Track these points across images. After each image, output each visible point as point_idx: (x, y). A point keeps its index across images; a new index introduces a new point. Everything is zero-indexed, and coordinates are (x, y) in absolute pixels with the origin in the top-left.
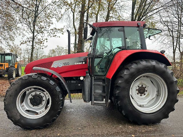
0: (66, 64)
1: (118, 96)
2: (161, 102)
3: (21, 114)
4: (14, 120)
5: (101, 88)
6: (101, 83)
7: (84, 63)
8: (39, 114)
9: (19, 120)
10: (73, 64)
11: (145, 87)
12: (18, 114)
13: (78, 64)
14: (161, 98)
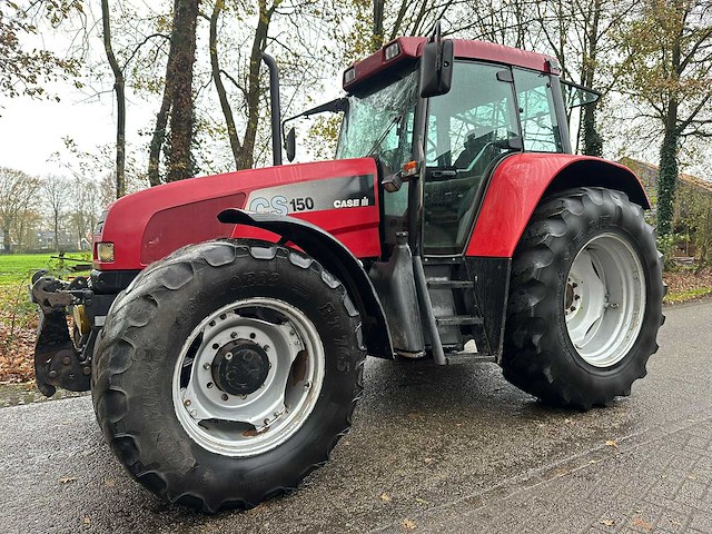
0: (301, 206)
1: (536, 318)
2: (625, 330)
3: (197, 441)
4: (167, 475)
5: (448, 296)
6: (445, 279)
7: (365, 202)
8: (259, 429)
9: (193, 470)
10: (328, 207)
11: (575, 285)
12: (186, 445)
13: (344, 204)
14: (622, 315)
